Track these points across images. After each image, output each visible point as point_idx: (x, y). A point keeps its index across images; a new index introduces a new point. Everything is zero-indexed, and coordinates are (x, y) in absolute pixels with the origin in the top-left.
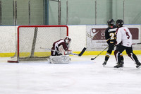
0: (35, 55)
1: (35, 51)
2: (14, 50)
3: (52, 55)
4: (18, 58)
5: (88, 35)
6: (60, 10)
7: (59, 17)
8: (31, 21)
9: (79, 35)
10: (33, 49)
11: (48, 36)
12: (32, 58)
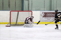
0: (17, 23)
1: (18, 22)
2: (8, 21)
3: (25, 23)
4: (10, 25)
5: (41, 15)
6: (29, 4)
7: (28, 7)
8: (16, 9)
9: (37, 15)
10: (17, 21)
11: (24, 16)
12: (16, 25)
